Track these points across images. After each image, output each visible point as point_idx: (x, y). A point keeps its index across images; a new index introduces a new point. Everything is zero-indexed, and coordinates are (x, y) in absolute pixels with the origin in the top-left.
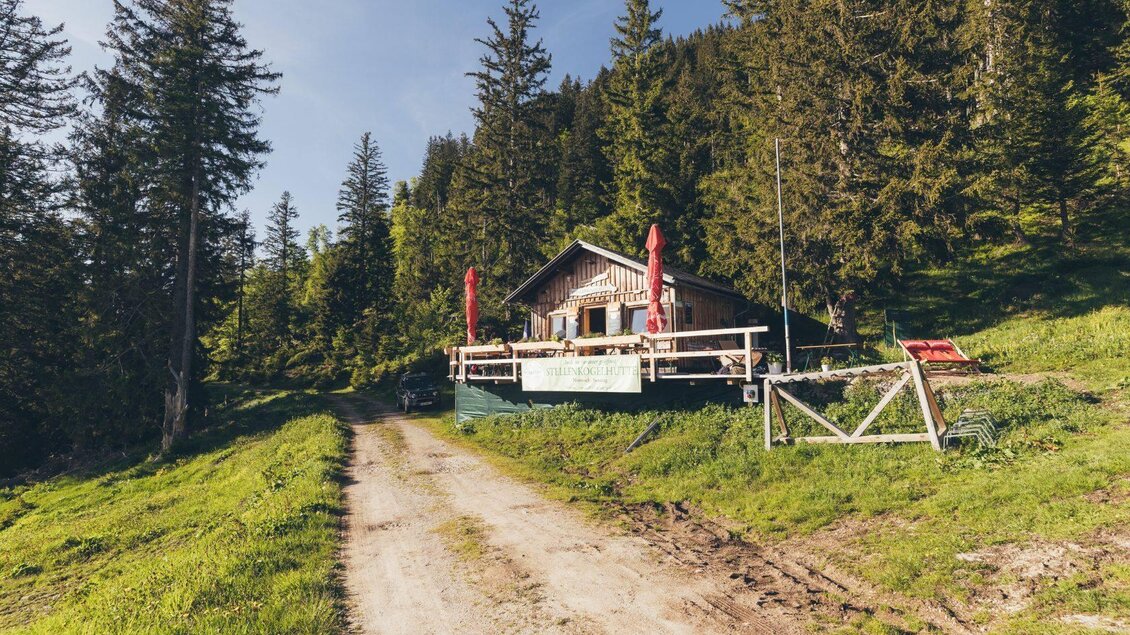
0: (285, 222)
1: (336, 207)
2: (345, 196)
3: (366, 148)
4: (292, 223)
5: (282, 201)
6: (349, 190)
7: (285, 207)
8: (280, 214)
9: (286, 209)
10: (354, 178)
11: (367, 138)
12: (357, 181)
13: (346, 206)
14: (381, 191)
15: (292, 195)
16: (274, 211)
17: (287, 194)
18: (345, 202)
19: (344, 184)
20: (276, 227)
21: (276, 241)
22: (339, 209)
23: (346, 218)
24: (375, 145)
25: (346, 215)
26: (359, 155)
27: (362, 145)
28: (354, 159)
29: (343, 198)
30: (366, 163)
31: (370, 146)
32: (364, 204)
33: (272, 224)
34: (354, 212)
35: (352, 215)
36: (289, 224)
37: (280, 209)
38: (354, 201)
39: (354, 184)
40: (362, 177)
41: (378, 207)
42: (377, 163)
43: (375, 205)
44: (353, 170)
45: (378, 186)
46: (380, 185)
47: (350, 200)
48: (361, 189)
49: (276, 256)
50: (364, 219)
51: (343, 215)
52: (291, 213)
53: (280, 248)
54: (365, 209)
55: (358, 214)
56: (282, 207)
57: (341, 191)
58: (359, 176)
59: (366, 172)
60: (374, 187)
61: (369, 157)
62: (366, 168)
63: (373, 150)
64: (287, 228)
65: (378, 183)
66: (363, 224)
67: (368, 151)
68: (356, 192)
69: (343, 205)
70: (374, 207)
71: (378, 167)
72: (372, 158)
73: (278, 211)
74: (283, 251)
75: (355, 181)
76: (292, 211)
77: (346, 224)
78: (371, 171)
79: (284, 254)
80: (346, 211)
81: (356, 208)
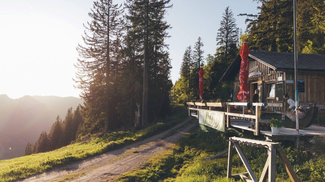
0: (199, 48)
1: (216, 39)
2: (219, 35)
3: (227, 14)
4: (202, 48)
5: (198, 41)
6: (220, 32)
7: (199, 43)
8: (198, 46)
10: (222, 27)
11: (228, 9)
12: (224, 27)
14: (233, 30)
15: (201, 38)
16: (196, 45)
17: (200, 38)
18: (219, 37)
19: (219, 30)
20: (196, 51)
21: (197, 56)
22: (217, 40)
23: (219, 43)
24: (230, 11)
27: (225, 12)
28: (222, 19)
29: (219, 36)
30: (227, 20)
32: (227, 37)
33: (195, 50)
34: (222, 41)
35: (222, 42)
36: (201, 49)
37: (197, 44)
38: (223, 36)
39: (222, 29)
40: (225, 26)
41: (232, 37)
42: (232, 18)
43: (231, 36)
44: (222, 24)
45: (232, 28)
46: (233, 27)
47: (221, 36)
48: (225, 31)
49: (197, 61)
50: (226, 43)
51: (218, 43)
52: (201, 45)
53: (198, 58)
54: (227, 38)
55: (224, 41)
56: (198, 43)
57: (218, 33)
58: (224, 26)
59: (227, 23)
60: (230, 29)
61: (228, 17)
62: (227, 22)
63: (230, 13)
64: (200, 51)
65: (232, 27)
66: (227, 45)
67: (228, 15)
68: (223, 33)
69: (218, 38)
70: (231, 37)
71: (232, 20)
72: (230, 17)
73: (197, 45)
74: (199, 59)
75: (223, 28)
76: (201, 44)
77: (219, 46)
78: (229, 22)
79: (199, 60)
80: (220, 40)
81: (224, 39)
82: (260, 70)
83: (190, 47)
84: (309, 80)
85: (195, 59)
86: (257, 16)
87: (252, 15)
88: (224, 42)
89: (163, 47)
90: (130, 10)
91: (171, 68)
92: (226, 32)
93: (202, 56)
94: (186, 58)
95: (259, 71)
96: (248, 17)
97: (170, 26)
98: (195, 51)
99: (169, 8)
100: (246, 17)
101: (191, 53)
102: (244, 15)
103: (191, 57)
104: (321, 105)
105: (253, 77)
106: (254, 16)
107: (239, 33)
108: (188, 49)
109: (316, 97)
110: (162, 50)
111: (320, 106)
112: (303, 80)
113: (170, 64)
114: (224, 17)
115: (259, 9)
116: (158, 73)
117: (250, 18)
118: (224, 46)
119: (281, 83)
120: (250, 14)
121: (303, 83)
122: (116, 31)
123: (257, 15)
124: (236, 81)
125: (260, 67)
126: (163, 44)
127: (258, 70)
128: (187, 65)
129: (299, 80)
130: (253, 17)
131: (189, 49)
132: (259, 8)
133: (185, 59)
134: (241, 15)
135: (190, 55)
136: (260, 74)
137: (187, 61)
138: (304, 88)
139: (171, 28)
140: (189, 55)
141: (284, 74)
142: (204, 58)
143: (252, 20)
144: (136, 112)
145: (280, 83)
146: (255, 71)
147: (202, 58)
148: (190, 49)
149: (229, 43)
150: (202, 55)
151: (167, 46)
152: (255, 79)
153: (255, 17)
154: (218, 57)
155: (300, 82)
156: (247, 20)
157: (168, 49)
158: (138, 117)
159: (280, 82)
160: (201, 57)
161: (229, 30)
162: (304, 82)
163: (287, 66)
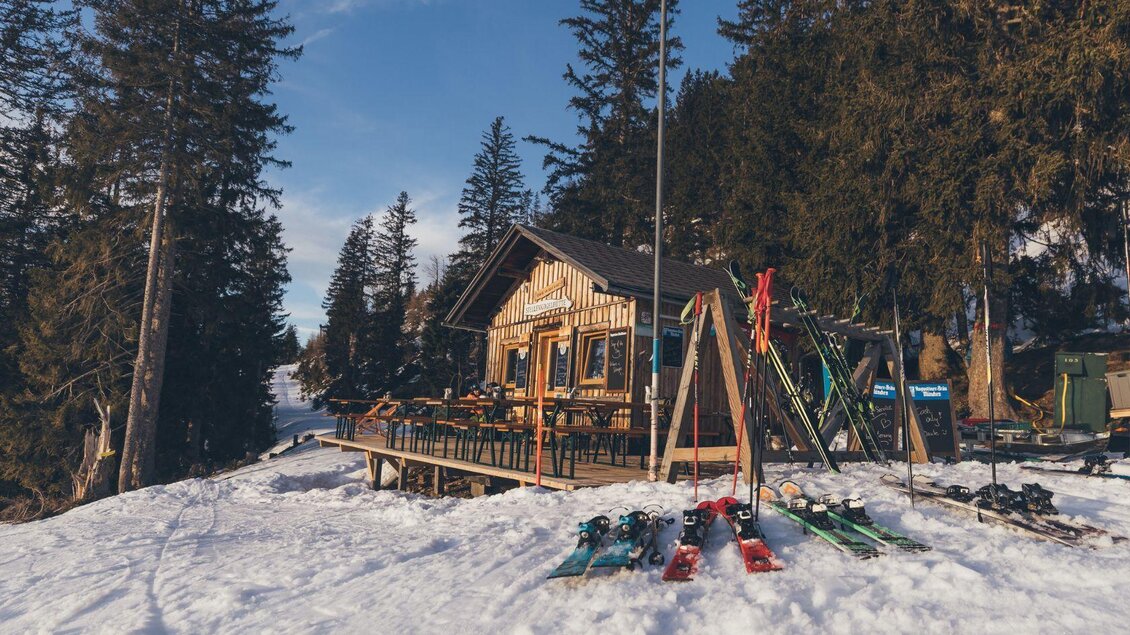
0: (400, 227)
1: (458, 210)
2: (470, 196)
3: (496, 136)
4: (409, 230)
5: (398, 204)
6: (473, 188)
7: (401, 210)
8: (396, 219)
9: (403, 213)
10: (479, 173)
11: (499, 123)
12: (484, 176)
13: (470, 207)
14: (513, 189)
15: (409, 197)
17: (404, 195)
18: (467, 203)
20: (390, 235)
21: (390, 252)
22: (461, 212)
23: (467, 223)
24: (507, 132)
25: (468, 220)
26: (487, 145)
27: (491, 132)
28: (480, 150)
29: (467, 199)
30: (496, 155)
31: (503, 134)
32: (492, 206)
33: (384, 231)
34: (477, 216)
35: (475, 220)
36: (406, 231)
37: (396, 213)
38: (479, 202)
39: (480, 181)
40: (490, 172)
41: (508, 209)
42: (510, 154)
43: (505, 206)
44: (479, 163)
45: (510, 183)
46: (512, 182)
47: (472, 201)
48: (489, 187)
49: (389, 270)
50: (490, 224)
51: (465, 220)
52: (408, 218)
53: (394, 260)
54: (492, 212)
55: (483, 219)
56: (399, 212)
57: (465, 190)
58: (486, 171)
59: (495, 166)
60: (504, 184)
61: (499, 147)
62: (496, 161)
63: (505, 138)
64: (402, 236)
65: (510, 179)
66: (490, 231)
67: (498, 142)
68: (482, 191)
69: (466, 207)
70: (504, 209)
71: (510, 159)
72: (504, 148)
73: (392, 215)
74: (397, 264)
75: (481, 177)
76: (409, 215)
77: (468, 231)
78: (501, 164)
79: (398, 267)
80: (469, 214)
81: (482, 211)
82: (568, 294)
83: (369, 221)
85: (383, 262)
86: (578, 154)
87: (562, 149)
88: (481, 221)
89: (254, 197)
90: (104, 17)
91: (287, 279)
92: (490, 192)
93: (407, 254)
94: (353, 254)
95: (564, 297)
96: (551, 150)
97: (285, 123)
98: (383, 236)
99: (289, 57)
100: (546, 150)
101: (370, 242)
102: (542, 141)
103: (369, 254)
105: (548, 314)
106: (570, 152)
107: (532, 206)
108: (360, 226)
110: (250, 206)
112: (679, 331)
113: (284, 266)
114: (488, 146)
115: (582, 135)
116: (224, 292)
117: (557, 155)
118: (483, 233)
119: (622, 334)
120: (559, 144)
122: (22, 91)
123: (578, 150)
124: (497, 328)
125: (569, 283)
126: (255, 186)
127: (563, 294)
128: (354, 280)
130: (566, 154)
131: (364, 227)
132: (582, 130)
133: (350, 258)
134: (533, 139)
135: (368, 248)
136: (568, 304)
137: (353, 267)
139: (289, 129)
140: (363, 248)
141: (633, 305)
142: (414, 262)
143: (563, 163)
144: (88, 438)
145: (620, 334)
146: (554, 297)
147: (409, 263)
148: (368, 227)
149: (499, 227)
150: (408, 251)
151: (272, 195)
152: (551, 319)
153: (573, 156)
154: (459, 265)
155: (672, 334)
156: (549, 160)
157: (276, 205)
158: (99, 458)
159: (620, 331)
160: (405, 258)
161: (501, 187)
162: (681, 335)
163: (639, 283)
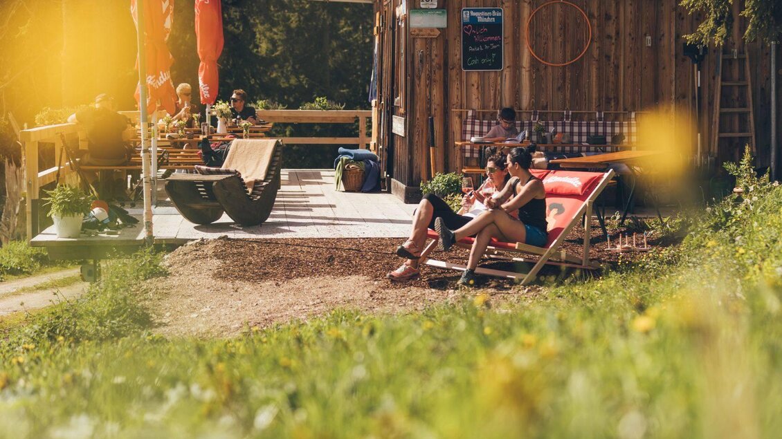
84: (526, 11)
104: (580, 126)
109: (559, 89)
111: (576, 129)
112: (494, 13)
121: (495, 28)
129: (473, 14)
138: (499, 51)
155: (480, 20)
162: (499, 19)
